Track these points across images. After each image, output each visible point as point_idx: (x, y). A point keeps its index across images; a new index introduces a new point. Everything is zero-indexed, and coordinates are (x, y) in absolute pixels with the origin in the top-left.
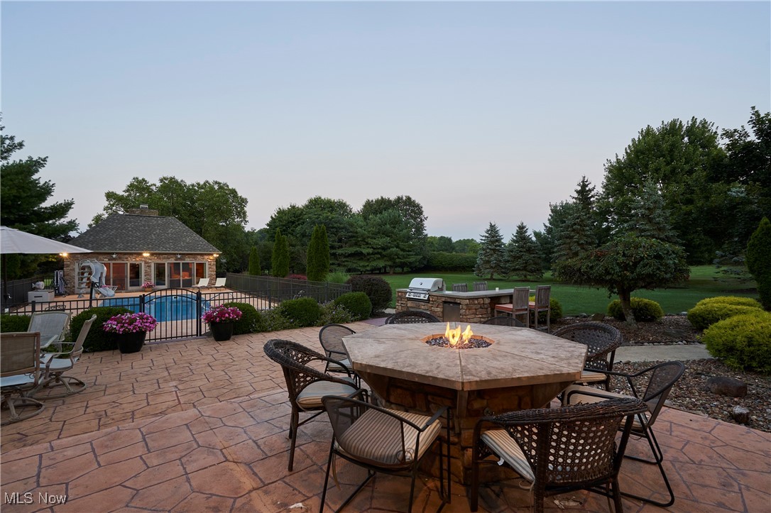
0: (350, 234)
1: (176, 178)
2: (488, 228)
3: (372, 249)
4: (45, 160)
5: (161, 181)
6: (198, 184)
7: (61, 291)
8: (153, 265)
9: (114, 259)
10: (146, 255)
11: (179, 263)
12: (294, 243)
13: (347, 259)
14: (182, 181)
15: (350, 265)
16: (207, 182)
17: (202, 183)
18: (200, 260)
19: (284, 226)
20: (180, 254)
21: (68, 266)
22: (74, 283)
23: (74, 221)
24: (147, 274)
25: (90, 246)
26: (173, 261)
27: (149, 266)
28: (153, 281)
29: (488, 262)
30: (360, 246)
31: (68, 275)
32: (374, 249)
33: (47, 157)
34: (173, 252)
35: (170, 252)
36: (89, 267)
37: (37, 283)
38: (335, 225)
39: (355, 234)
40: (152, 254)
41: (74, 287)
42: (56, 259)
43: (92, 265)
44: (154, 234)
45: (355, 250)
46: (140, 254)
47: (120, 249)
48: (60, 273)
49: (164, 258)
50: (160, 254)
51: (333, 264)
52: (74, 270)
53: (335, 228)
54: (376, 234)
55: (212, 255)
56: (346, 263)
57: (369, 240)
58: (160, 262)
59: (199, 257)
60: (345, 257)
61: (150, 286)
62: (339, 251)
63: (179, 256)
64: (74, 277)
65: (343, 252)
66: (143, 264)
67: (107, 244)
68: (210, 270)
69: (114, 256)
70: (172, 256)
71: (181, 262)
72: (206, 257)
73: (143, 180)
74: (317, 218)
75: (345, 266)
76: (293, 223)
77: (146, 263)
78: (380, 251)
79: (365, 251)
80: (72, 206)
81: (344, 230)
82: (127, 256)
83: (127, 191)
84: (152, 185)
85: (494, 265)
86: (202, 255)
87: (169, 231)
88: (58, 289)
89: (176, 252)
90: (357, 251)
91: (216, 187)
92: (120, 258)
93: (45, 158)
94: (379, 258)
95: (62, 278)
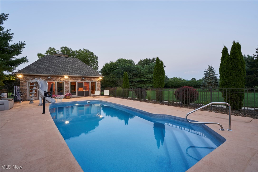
0: (137, 73)
1: (68, 47)
2: (208, 67)
3: (147, 79)
4: (7, 16)
5: (61, 48)
6: (77, 51)
7: (18, 98)
8: (69, 83)
9: (49, 79)
10: (66, 77)
11: (83, 83)
12: (114, 76)
13: (136, 83)
14: (70, 49)
15: (138, 86)
16: (80, 50)
17: (78, 50)
18: (93, 80)
19: (109, 70)
20: (84, 77)
21: (22, 83)
22: (26, 94)
23: (25, 58)
24: (67, 88)
25: (35, 71)
26: (80, 81)
27: (68, 84)
28: (70, 92)
29: (210, 83)
30: (141, 78)
31: (22, 89)
32: (148, 79)
33: (8, 14)
34: (80, 76)
35: (79, 76)
36: (37, 83)
37: (2, 94)
38: (132, 69)
39: (139, 73)
40: (69, 77)
41: (26, 96)
42: (15, 79)
43: (39, 82)
44: (69, 66)
45: (140, 79)
46: (63, 77)
47: (52, 74)
48: (18, 88)
49: (75, 79)
50: (73, 77)
51: (131, 85)
52: (26, 85)
53: (131, 70)
54: (148, 73)
55: (98, 78)
56: (136, 85)
57: (146, 76)
58: (73, 81)
59: (92, 79)
60: (136, 82)
61: (69, 95)
62: (134, 80)
63: (83, 78)
64: (26, 90)
65: (135, 80)
66: (64, 82)
67: (45, 71)
68: (98, 86)
69: (49, 77)
70: (79, 78)
71: (84, 82)
72: (96, 79)
73: (53, 48)
74: (124, 66)
75: (136, 86)
76: (112, 69)
77: (66, 82)
78: (150, 80)
79: (145, 80)
80: (24, 46)
81: (135, 71)
82: (56, 78)
83: (46, 53)
84: (57, 51)
85: (213, 84)
86: (94, 78)
87: (76, 65)
88: (17, 98)
89: (82, 76)
90: (141, 80)
91: (85, 51)
92: (52, 79)
93: (7, 15)
94: (149, 83)
95: (19, 91)
